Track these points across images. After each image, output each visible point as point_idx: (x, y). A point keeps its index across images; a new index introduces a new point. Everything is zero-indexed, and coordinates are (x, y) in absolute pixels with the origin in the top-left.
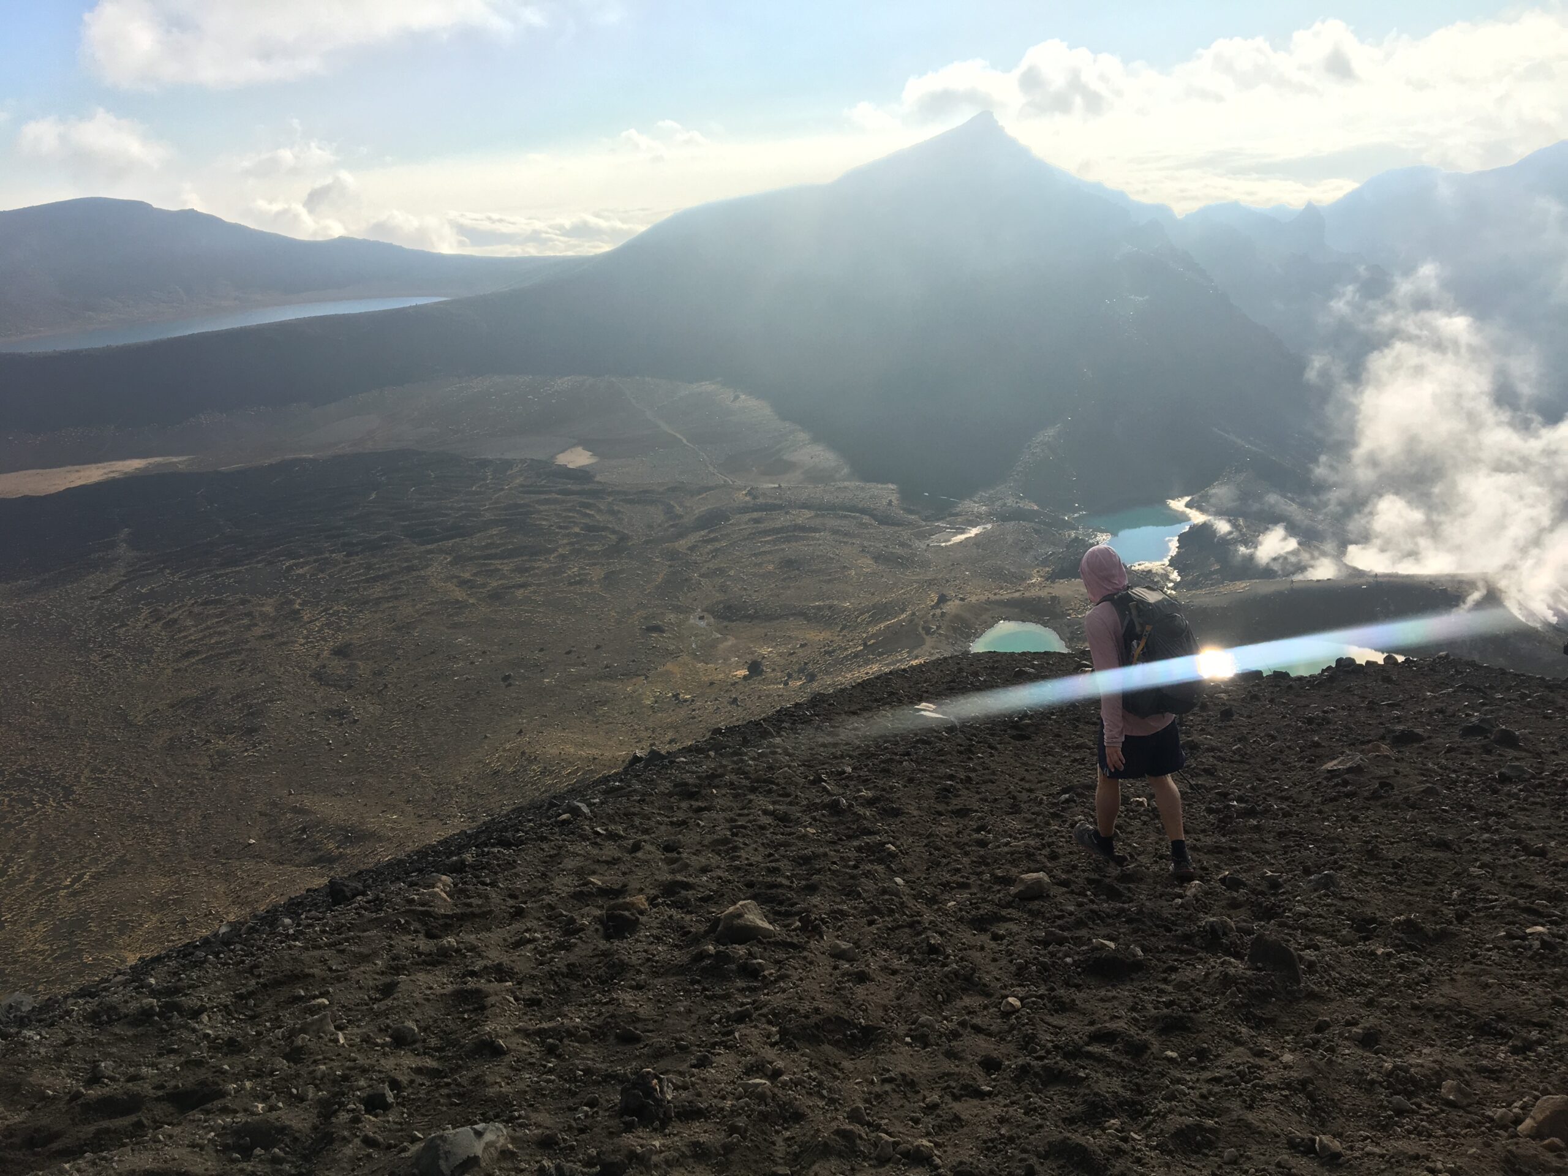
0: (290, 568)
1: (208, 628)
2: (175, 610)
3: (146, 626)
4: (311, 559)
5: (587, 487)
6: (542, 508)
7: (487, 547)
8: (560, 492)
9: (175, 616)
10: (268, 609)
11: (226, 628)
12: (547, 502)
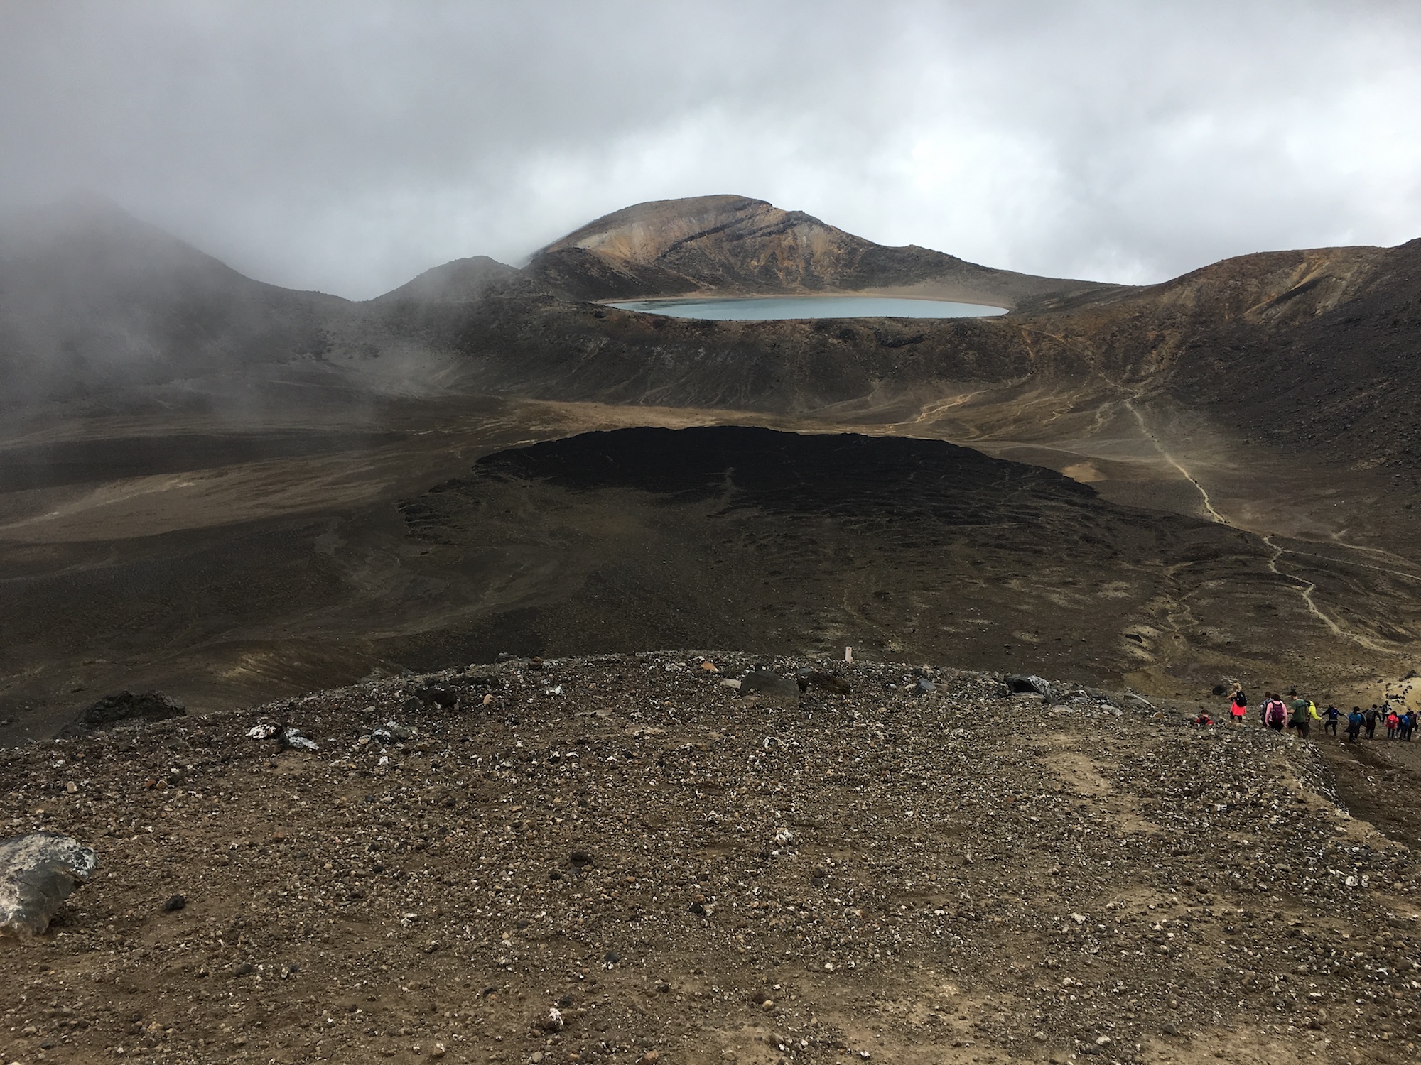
0: (845, 523)
1: (786, 556)
2: (764, 538)
3: (746, 546)
4: (861, 518)
5: (1090, 502)
6: (1048, 513)
7: (998, 538)
8: (1068, 502)
9: (764, 542)
10: (829, 551)
11: (799, 559)
12: (1053, 507)
